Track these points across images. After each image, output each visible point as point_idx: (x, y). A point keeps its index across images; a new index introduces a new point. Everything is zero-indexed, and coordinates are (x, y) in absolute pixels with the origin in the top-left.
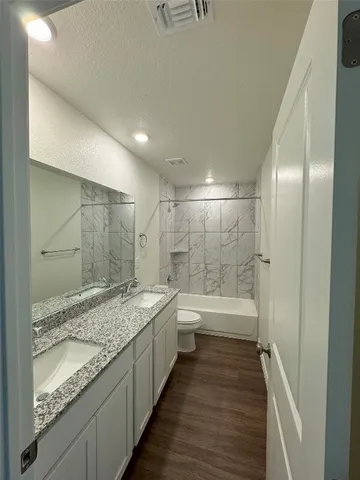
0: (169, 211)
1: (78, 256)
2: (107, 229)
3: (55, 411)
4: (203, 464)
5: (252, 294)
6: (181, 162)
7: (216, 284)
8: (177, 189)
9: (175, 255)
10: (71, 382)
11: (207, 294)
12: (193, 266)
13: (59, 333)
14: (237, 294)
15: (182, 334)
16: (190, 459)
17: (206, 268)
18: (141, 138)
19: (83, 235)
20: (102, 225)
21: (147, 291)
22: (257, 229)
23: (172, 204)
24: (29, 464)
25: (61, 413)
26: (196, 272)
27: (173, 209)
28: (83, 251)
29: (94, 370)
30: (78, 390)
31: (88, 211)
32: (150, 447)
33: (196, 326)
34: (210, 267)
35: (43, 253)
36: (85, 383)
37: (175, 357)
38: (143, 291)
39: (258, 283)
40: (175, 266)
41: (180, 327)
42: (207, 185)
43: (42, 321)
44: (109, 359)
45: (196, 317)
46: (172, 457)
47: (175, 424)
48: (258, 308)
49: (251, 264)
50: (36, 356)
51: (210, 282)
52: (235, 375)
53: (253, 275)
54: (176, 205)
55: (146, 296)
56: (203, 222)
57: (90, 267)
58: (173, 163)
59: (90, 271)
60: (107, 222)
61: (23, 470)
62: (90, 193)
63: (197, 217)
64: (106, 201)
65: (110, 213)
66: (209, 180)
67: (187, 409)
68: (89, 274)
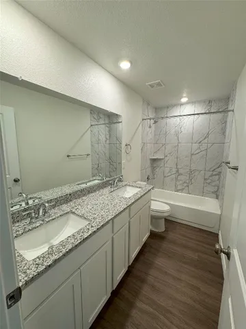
0: (150, 127)
1: (89, 159)
2: (108, 141)
3: (45, 264)
4: (162, 317)
5: (217, 194)
6: (159, 84)
7: (185, 185)
8: (157, 109)
9: (154, 161)
10: (62, 244)
11: (177, 191)
12: (167, 170)
13: (66, 208)
14: (203, 194)
15: (154, 219)
16: (151, 310)
17: (178, 171)
18: (125, 65)
19: (92, 146)
20: (104, 139)
21: (129, 185)
22: (227, 140)
23: (152, 121)
24: (15, 303)
25: (49, 266)
26: (170, 174)
27: (153, 126)
28: (92, 156)
29: (78, 238)
30: (64, 251)
31: (95, 129)
32: (125, 292)
33: (166, 214)
34: (181, 171)
35: (68, 156)
36: (70, 247)
37: (148, 234)
38: (126, 185)
39: (223, 186)
40: (153, 168)
41: (154, 214)
42: (182, 104)
43: (56, 199)
44: (90, 232)
45: (167, 208)
46: (139, 304)
47: (143, 281)
48: (221, 207)
49: (218, 170)
50: (49, 221)
51: (181, 182)
52: (195, 256)
53: (219, 179)
54: (155, 122)
55: (128, 188)
56: (177, 134)
57: (96, 166)
58: (152, 86)
59: (97, 169)
60: (108, 137)
61: (9, 307)
62: (95, 117)
63: (173, 132)
64: (107, 122)
65: (110, 131)
66: (184, 100)
67: (153, 272)
68: (96, 171)
